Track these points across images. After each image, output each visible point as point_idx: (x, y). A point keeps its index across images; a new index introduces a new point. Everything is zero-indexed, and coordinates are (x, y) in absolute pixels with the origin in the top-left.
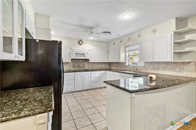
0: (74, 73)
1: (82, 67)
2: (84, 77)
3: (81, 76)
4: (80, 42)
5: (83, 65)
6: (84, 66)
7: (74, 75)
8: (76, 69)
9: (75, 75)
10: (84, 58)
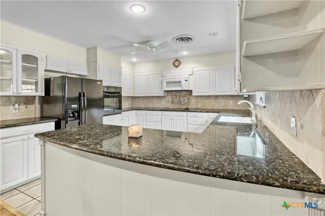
0: (160, 112)
1: (185, 104)
2: (175, 120)
3: (170, 117)
4: (177, 63)
5: (186, 100)
6: (188, 103)
7: (160, 114)
8: (176, 107)
9: (162, 115)
10: (180, 89)
